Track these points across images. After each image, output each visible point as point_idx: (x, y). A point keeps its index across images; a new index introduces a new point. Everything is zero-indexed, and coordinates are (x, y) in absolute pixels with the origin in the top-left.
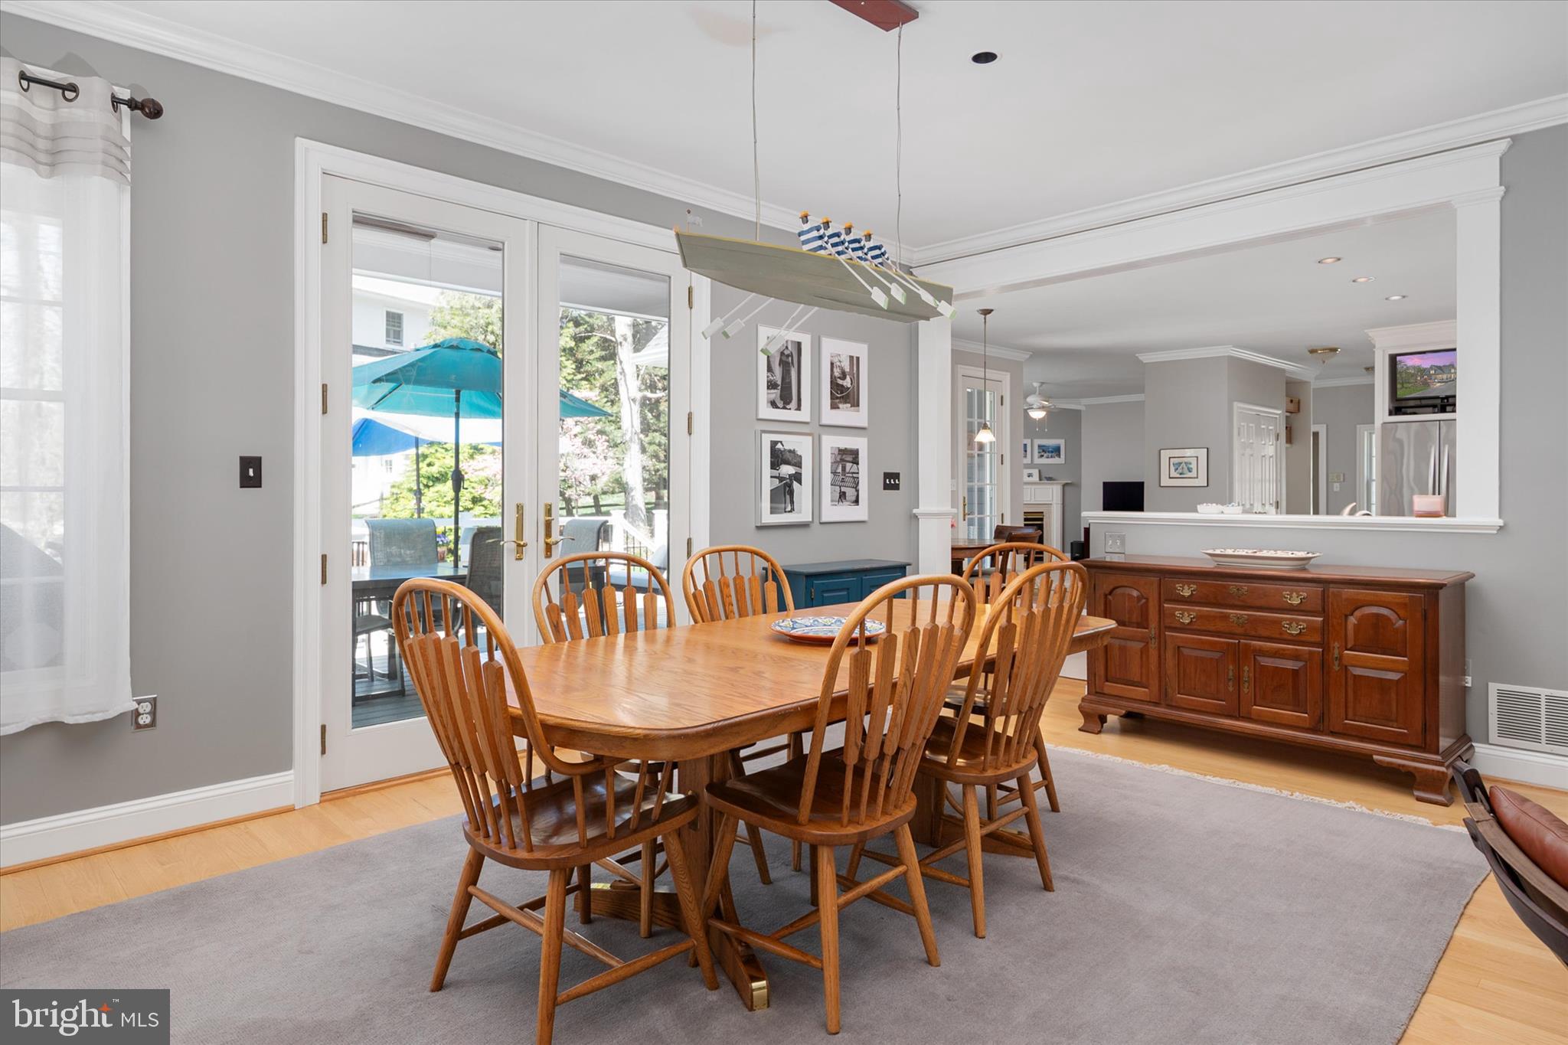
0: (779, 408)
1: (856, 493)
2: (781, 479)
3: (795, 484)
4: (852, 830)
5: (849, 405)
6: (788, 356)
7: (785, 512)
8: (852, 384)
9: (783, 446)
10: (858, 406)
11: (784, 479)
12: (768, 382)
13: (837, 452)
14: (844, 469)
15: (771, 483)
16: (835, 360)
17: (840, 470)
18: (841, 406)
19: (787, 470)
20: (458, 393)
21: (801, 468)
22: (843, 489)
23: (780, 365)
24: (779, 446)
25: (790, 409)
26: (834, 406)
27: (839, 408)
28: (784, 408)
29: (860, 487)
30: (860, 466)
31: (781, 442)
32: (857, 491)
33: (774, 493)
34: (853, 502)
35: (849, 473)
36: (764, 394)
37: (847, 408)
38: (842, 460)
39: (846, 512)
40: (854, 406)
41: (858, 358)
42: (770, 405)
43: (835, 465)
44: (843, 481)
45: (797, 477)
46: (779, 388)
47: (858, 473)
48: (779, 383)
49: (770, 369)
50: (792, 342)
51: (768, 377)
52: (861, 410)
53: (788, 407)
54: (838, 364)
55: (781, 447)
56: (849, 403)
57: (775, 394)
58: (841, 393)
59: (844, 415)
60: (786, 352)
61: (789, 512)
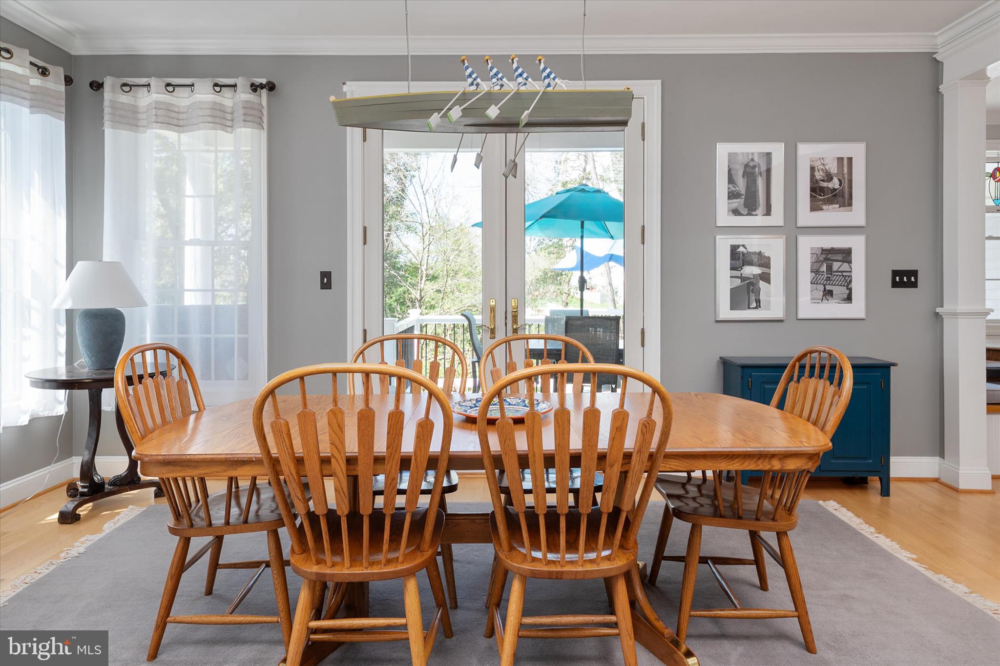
0: (743, 215)
1: (848, 291)
2: (743, 279)
3: (762, 284)
4: (315, 569)
5: (838, 206)
6: (754, 167)
7: (749, 308)
8: (840, 185)
9: (746, 249)
10: (850, 204)
11: (748, 278)
12: (729, 193)
13: (819, 252)
14: (830, 268)
15: (731, 283)
16: (817, 164)
17: (824, 268)
18: (824, 207)
19: (751, 271)
20: (582, 223)
21: (770, 268)
22: (828, 288)
23: (743, 176)
24: (741, 249)
25: (756, 215)
26: (814, 208)
27: (822, 209)
28: (749, 214)
29: (854, 285)
30: (853, 265)
31: (743, 246)
32: (850, 290)
33: (734, 292)
34: (844, 300)
35: (837, 272)
36: (722, 203)
37: (835, 208)
38: (826, 259)
39: (834, 309)
40: (844, 206)
41: (850, 160)
42: (731, 213)
43: (818, 264)
44: (828, 279)
45: (766, 278)
46: (743, 197)
47: (851, 272)
48: (743, 192)
49: (731, 180)
50: (759, 154)
51: (729, 188)
52: (853, 210)
53: (754, 213)
54: (822, 167)
55: (745, 250)
56: (836, 204)
57: (737, 203)
58: (824, 196)
59: (832, 215)
60: (751, 164)
61: (754, 308)
